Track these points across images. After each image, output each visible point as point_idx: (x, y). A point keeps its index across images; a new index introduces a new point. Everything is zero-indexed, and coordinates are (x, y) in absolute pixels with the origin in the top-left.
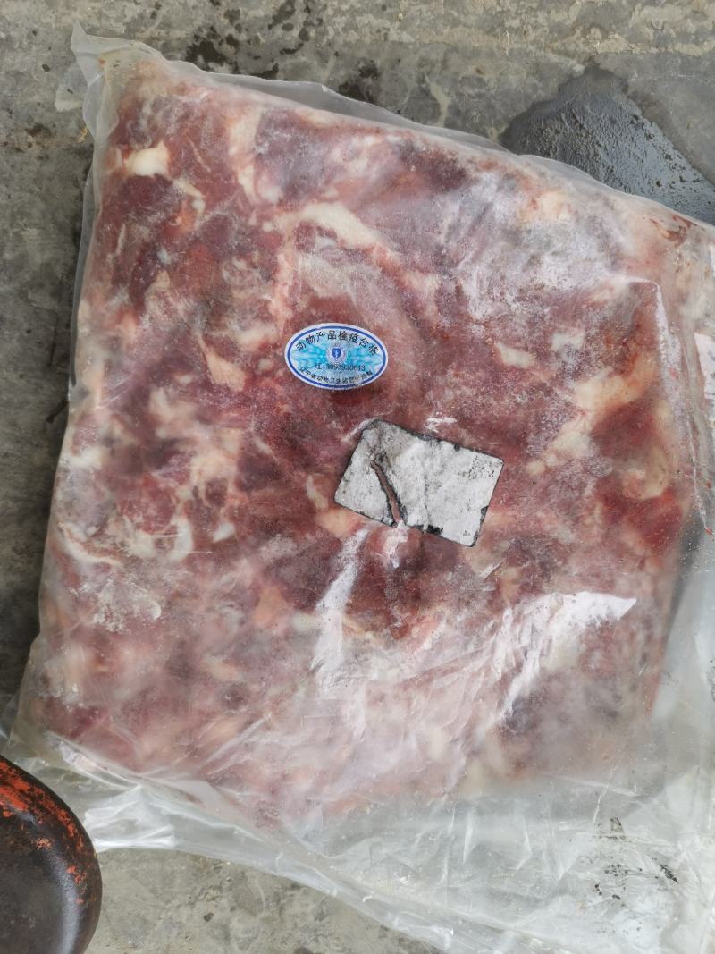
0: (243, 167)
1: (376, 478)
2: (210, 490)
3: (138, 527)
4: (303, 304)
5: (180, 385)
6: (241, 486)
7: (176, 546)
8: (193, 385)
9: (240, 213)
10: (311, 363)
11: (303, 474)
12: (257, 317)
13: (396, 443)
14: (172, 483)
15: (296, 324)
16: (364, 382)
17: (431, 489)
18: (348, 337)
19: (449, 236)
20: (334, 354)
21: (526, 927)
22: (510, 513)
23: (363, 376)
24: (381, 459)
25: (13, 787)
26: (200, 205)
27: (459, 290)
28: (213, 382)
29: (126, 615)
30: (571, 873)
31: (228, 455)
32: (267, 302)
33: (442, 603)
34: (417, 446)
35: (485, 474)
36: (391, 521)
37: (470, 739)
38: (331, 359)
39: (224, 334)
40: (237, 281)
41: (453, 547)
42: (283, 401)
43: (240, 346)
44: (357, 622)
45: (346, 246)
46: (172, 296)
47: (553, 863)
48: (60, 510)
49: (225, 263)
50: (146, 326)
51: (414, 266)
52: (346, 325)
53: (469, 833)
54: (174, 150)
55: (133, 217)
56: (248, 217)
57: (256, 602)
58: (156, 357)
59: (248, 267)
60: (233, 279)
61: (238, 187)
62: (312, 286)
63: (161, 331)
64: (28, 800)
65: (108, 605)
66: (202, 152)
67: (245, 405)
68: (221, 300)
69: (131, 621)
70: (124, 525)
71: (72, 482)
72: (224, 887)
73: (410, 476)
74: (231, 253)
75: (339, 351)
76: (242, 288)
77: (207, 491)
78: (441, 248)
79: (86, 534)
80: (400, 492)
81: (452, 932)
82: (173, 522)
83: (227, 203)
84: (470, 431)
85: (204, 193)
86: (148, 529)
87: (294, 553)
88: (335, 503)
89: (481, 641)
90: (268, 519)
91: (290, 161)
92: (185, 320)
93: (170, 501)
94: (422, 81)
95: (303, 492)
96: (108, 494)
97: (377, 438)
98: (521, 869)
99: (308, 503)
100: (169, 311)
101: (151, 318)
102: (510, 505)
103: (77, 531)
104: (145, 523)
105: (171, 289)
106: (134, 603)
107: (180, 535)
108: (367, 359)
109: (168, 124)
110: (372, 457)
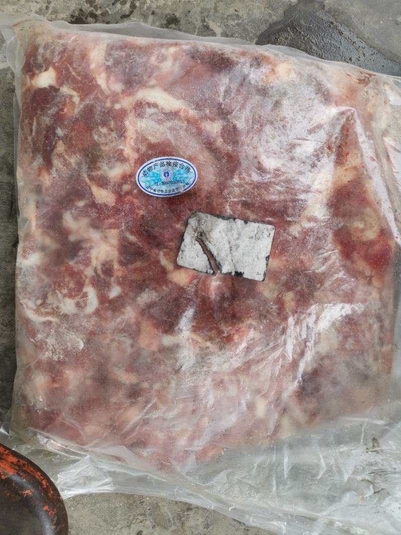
0: (99, 74)
1: (200, 247)
2: (104, 269)
3: (65, 296)
4: (143, 148)
5: (79, 208)
6: (121, 263)
7: (88, 304)
8: (86, 206)
9: (100, 101)
10: (152, 183)
11: (157, 251)
12: (118, 160)
13: (209, 224)
14: (82, 267)
15: (141, 161)
16: (185, 189)
17: (234, 249)
18: (172, 164)
19: (225, 97)
20: (165, 175)
21: (329, 515)
22: (284, 259)
23: (184, 186)
24: (201, 235)
25: (7, 461)
26: (76, 99)
27: (234, 127)
28: (97, 203)
29: (64, 350)
30: (352, 476)
31: (112, 246)
32: (122, 150)
33: (250, 318)
34: (222, 224)
35: (265, 236)
36: (212, 272)
37: (279, 401)
38: (163, 178)
39: (99, 173)
40: (102, 140)
41: (252, 283)
42: (139, 208)
43: (110, 179)
44: (200, 336)
45: (164, 111)
46: (67, 155)
47: (340, 473)
48: (20, 293)
49: (95, 130)
50: (55, 175)
51: (206, 118)
52: (170, 157)
53: (286, 460)
54: (58, 70)
55: (39, 113)
56: (105, 103)
57: (139, 332)
58: (63, 193)
59: (108, 131)
60: (100, 140)
61: (98, 86)
62: (147, 137)
63: (64, 177)
64: (17, 468)
65: (53, 345)
66: (74, 69)
67: (117, 214)
68: (95, 153)
69: (67, 353)
70: (57, 296)
71: (25, 275)
72: (147, 513)
73: (220, 243)
74: (97, 124)
75: (168, 173)
76: (106, 144)
77: (102, 269)
78: (220, 105)
79: (36, 305)
80: (215, 254)
81: (285, 523)
82: (85, 290)
83: (92, 97)
84: (253, 211)
85: (78, 92)
86: (71, 296)
87: (157, 299)
88: (178, 265)
89: (276, 339)
90: (139, 280)
91: (126, 67)
92: (76, 168)
93: (81, 278)
94: (204, 21)
95: (158, 262)
96: (47, 280)
97: (197, 223)
98: (321, 478)
99: (162, 267)
100: (67, 164)
101: (57, 170)
102: (283, 253)
103: (31, 304)
104: (69, 293)
105: (66, 151)
106: (68, 342)
107: (89, 297)
108: (185, 175)
109: (53, 56)
110: (196, 235)
